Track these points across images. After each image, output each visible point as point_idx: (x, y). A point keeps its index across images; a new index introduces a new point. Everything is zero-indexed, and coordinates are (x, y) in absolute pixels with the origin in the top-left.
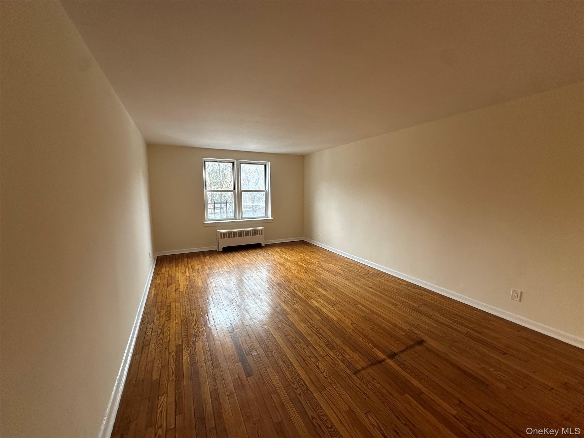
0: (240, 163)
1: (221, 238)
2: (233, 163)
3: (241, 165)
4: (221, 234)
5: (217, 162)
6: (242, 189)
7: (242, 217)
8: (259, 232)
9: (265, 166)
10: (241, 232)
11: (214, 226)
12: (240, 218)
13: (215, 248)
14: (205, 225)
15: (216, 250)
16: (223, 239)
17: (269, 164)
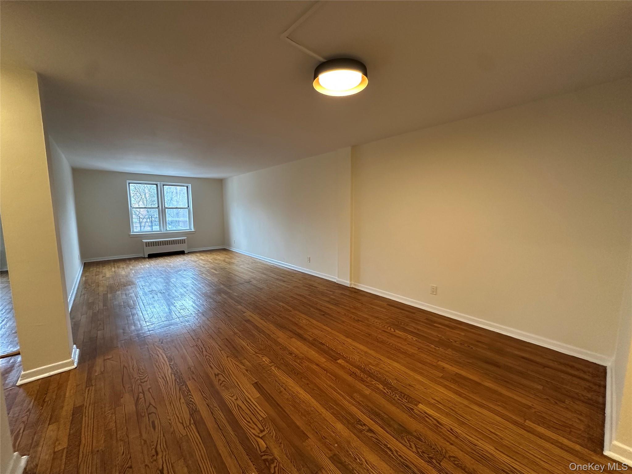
0: (163, 185)
1: (147, 246)
2: (157, 185)
3: (164, 186)
4: (146, 243)
5: (141, 184)
6: (166, 207)
7: (166, 230)
8: (183, 242)
9: (187, 187)
10: (165, 241)
11: (139, 237)
12: (165, 230)
13: (141, 255)
14: (131, 236)
15: (142, 257)
16: (148, 247)
17: (190, 186)
